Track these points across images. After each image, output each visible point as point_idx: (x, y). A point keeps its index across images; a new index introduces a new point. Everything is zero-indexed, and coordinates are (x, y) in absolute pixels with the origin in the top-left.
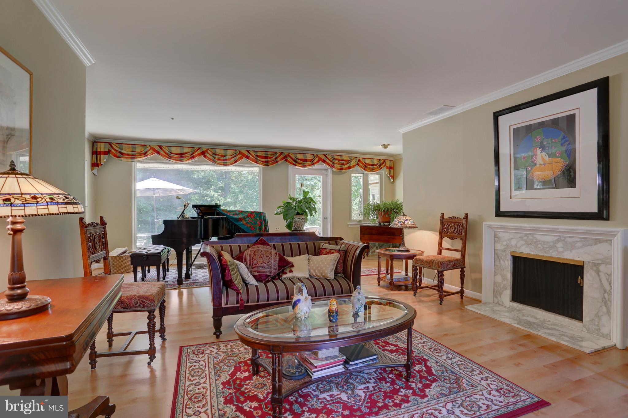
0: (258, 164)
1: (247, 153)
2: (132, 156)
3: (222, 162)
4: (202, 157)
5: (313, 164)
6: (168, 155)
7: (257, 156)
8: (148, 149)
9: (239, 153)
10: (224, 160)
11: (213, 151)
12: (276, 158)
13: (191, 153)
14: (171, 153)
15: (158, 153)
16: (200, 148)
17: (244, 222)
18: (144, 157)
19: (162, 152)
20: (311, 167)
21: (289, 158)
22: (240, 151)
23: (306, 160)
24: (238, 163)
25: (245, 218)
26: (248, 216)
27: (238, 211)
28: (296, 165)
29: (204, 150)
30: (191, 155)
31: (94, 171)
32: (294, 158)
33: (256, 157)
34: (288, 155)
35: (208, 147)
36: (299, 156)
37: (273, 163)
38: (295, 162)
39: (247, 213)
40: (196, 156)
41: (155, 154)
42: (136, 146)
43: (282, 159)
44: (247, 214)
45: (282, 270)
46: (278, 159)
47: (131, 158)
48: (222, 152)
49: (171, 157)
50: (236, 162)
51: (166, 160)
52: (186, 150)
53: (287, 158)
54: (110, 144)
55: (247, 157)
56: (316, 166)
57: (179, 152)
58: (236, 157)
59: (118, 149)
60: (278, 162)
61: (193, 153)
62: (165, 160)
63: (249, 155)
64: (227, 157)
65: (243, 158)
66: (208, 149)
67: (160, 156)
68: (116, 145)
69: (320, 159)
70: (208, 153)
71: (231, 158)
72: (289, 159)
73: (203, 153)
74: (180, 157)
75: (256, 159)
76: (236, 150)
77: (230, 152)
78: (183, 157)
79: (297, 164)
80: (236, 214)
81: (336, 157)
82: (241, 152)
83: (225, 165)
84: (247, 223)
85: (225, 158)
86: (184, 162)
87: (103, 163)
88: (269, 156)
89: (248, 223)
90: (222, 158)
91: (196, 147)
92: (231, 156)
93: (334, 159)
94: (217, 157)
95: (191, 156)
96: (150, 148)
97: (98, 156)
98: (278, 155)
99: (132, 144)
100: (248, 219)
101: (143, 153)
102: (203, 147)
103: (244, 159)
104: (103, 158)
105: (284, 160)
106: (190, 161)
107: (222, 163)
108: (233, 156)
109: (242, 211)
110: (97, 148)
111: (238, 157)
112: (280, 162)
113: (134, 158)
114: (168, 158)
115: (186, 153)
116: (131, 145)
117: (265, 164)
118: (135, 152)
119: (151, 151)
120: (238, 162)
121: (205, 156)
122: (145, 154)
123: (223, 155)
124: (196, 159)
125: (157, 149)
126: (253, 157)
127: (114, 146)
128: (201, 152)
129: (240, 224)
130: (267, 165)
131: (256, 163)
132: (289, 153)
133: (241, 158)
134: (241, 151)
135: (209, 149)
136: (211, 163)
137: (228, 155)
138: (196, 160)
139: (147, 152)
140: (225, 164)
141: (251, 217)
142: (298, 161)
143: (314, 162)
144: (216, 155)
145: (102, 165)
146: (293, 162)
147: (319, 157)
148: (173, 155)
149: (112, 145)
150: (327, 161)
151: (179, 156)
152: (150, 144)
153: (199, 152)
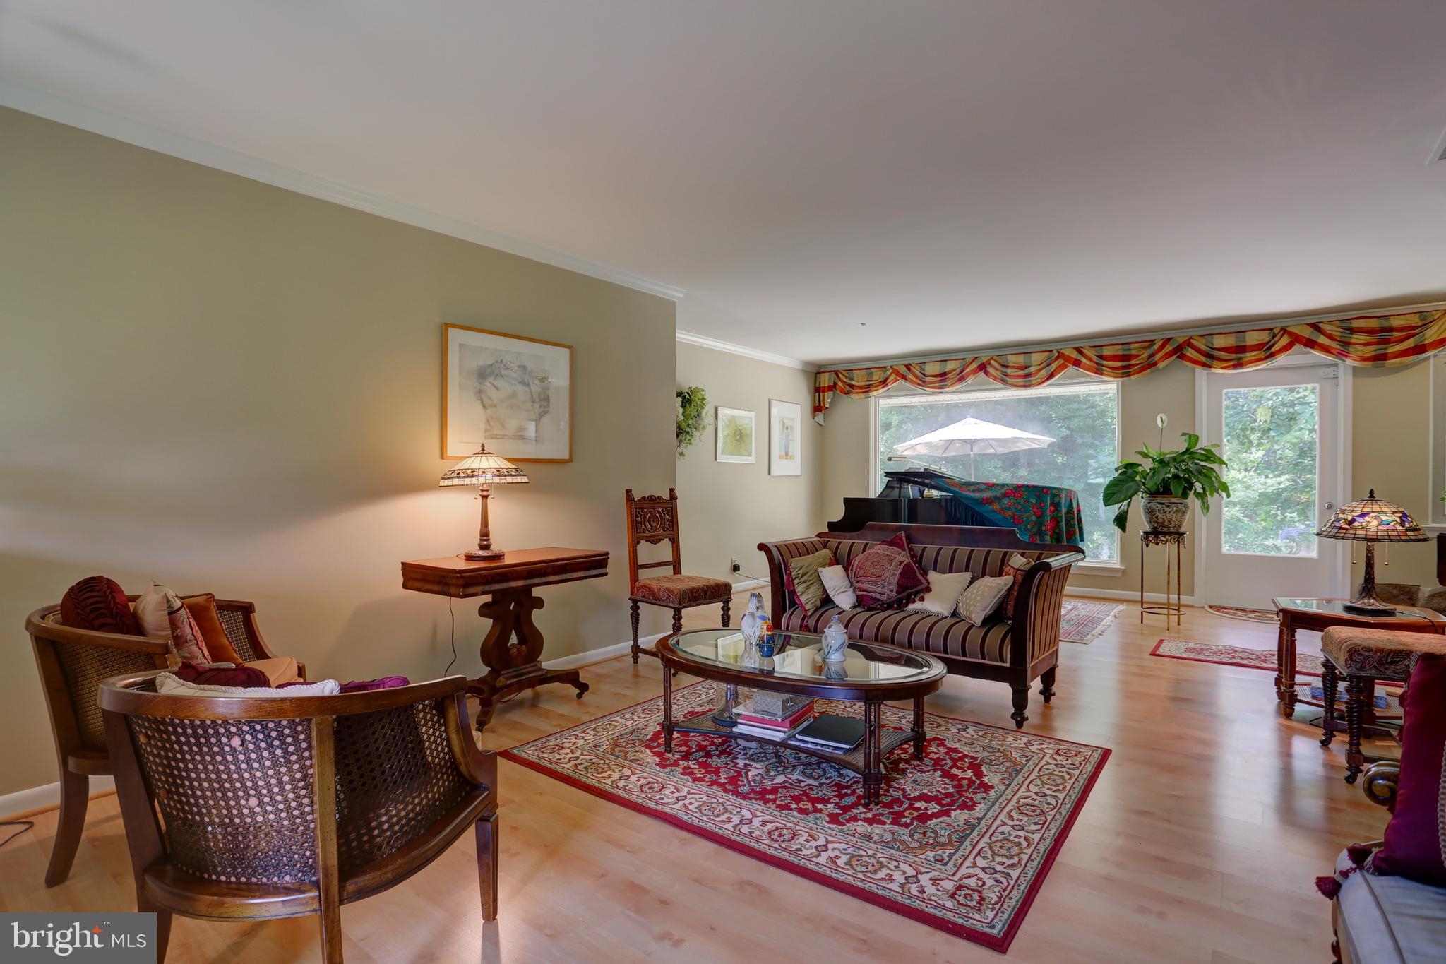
0: (1102, 374)
1: (1075, 355)
2: (866, 388)
3: (1020, 381)
4: (982, 374)
5: (1272, 355)
6: (921, 380)
7: (1101, 357)
8: (889, 373)
9: (1058, 357)
10: (1026, 376)
11: (1000, 361)
12: (1152, 356)
13: (958, 371)
14: (924, 375)
15: (904, 377)
16: (977, 357)
17: (997, 507)
18: (883, 387)
19: (911, 376)
20: (1263, 365)
21: (1190, 349)
22: (1059, 352)
23: (1242, 349)
24: (1059, 378)
25: (997, 499)
26: (1006, 495)
27: (984, 484)
28: (1210, 367)
29: (984, 360)
30: (959, 374)
31: (817, 419)
32: (1204, 348)
33: (1099, 361)
34: (1188, 343)
35: (994, 354)
36: (1219, 342)
37: (1142, 370)
38: (1209, 358)
39: (1005, 489)
40: (969, 375)
41: (901, 381)
42: (873, 370)
43: (1168, 355)
44: (1003, 491)
45: (908, 594)
46: (1158, 357)
47: (864, 392)
48: (1021, 360)
49: (924, 382)
50: (1051, 376)
51: (918, 390)
52: (950, 366)
53: (1185, 352)
54: (836, 373)
55: (1077, 363)
56: (1281, 360)
57: (937, 372)
58: (1050, 367)
59: (845, 380)
60: (1155, 364)
61: (963, 371)
62: (915, 390)
63: (1080, 357)
64: (1032, 370)
65: (1067, 367)
66: (992, 358)
67: (908, 384)
68: (844, 373)
69: (1296, 339)
70: (992, 366)
71: (1041, 370)
72: (1190, 352)
73: (982, 367)
74: (940, 381)
75: (1097, 364)
76: (1051, 351)
77: (1037, 358)
78: (945, 380)
79: (1215, 363)
80: (979, 490)
81: (1356, 324)
82: (1063, 354)
83: (1025, 386)
84: (1003, 509)
85: (1027, 371)
86: (947, 390)
87: (828, 406)
88: (1133, 352)
89: (1006, 508)
90: (1022, 373)
91: (969, 357)
92: (1040, 365)
93: (1352, 331)
94: (1009, 371)
95: (958, 376)
96: (891, 371)
97: (822, 394)
98: (1156, 347)
99: (866, 369)
100: (1006, 501)
101: (881, 382)
102: (982, 355)
103: (1071, 369)
104: (828, 397)
105: (1175, 356)
106: (958, 386)
107: (1022, 383)
108: (1044, 364)
109: (993, 485)
110: (820, 382)
111: (1054, 366)
112: (1161, 365)
113: (867, 392)
114: (919, 384)
115: (950, 372)
116: (864, 371)
117: (1123, 373)
118: (871, 381)
119: (893, 376)
120: (1057, 377)
121: (986, 373)
122: (884, 382)
123: (1023, 364)
124: (970, 380)
125: (903, 370)
126: (1090, 360)
127: (841, 376)
128: (979, 366)
129: (986, 510)
130: (1128, 375)
131: (1096, 373)
132: (1191, 338)
133: (1063, 367)
134: (1062, 351)
135: (995, 358)
136: (1000, 385)
137: (1033, 364)
138: (969, 382)
139: (887, 379)
140: (1027, 384)
141: (1014, 496)
142: (1217, 353)
143: (1273, 349)
144: (1006, 366)
145: (827, 408)
146: (1203, 359)
147: (1291, 334)
148: (928, 379)
149: (839, 373)
150: (1322, 340)
151: (939, 379)
152: (891, 364)
153: (974, 366)
